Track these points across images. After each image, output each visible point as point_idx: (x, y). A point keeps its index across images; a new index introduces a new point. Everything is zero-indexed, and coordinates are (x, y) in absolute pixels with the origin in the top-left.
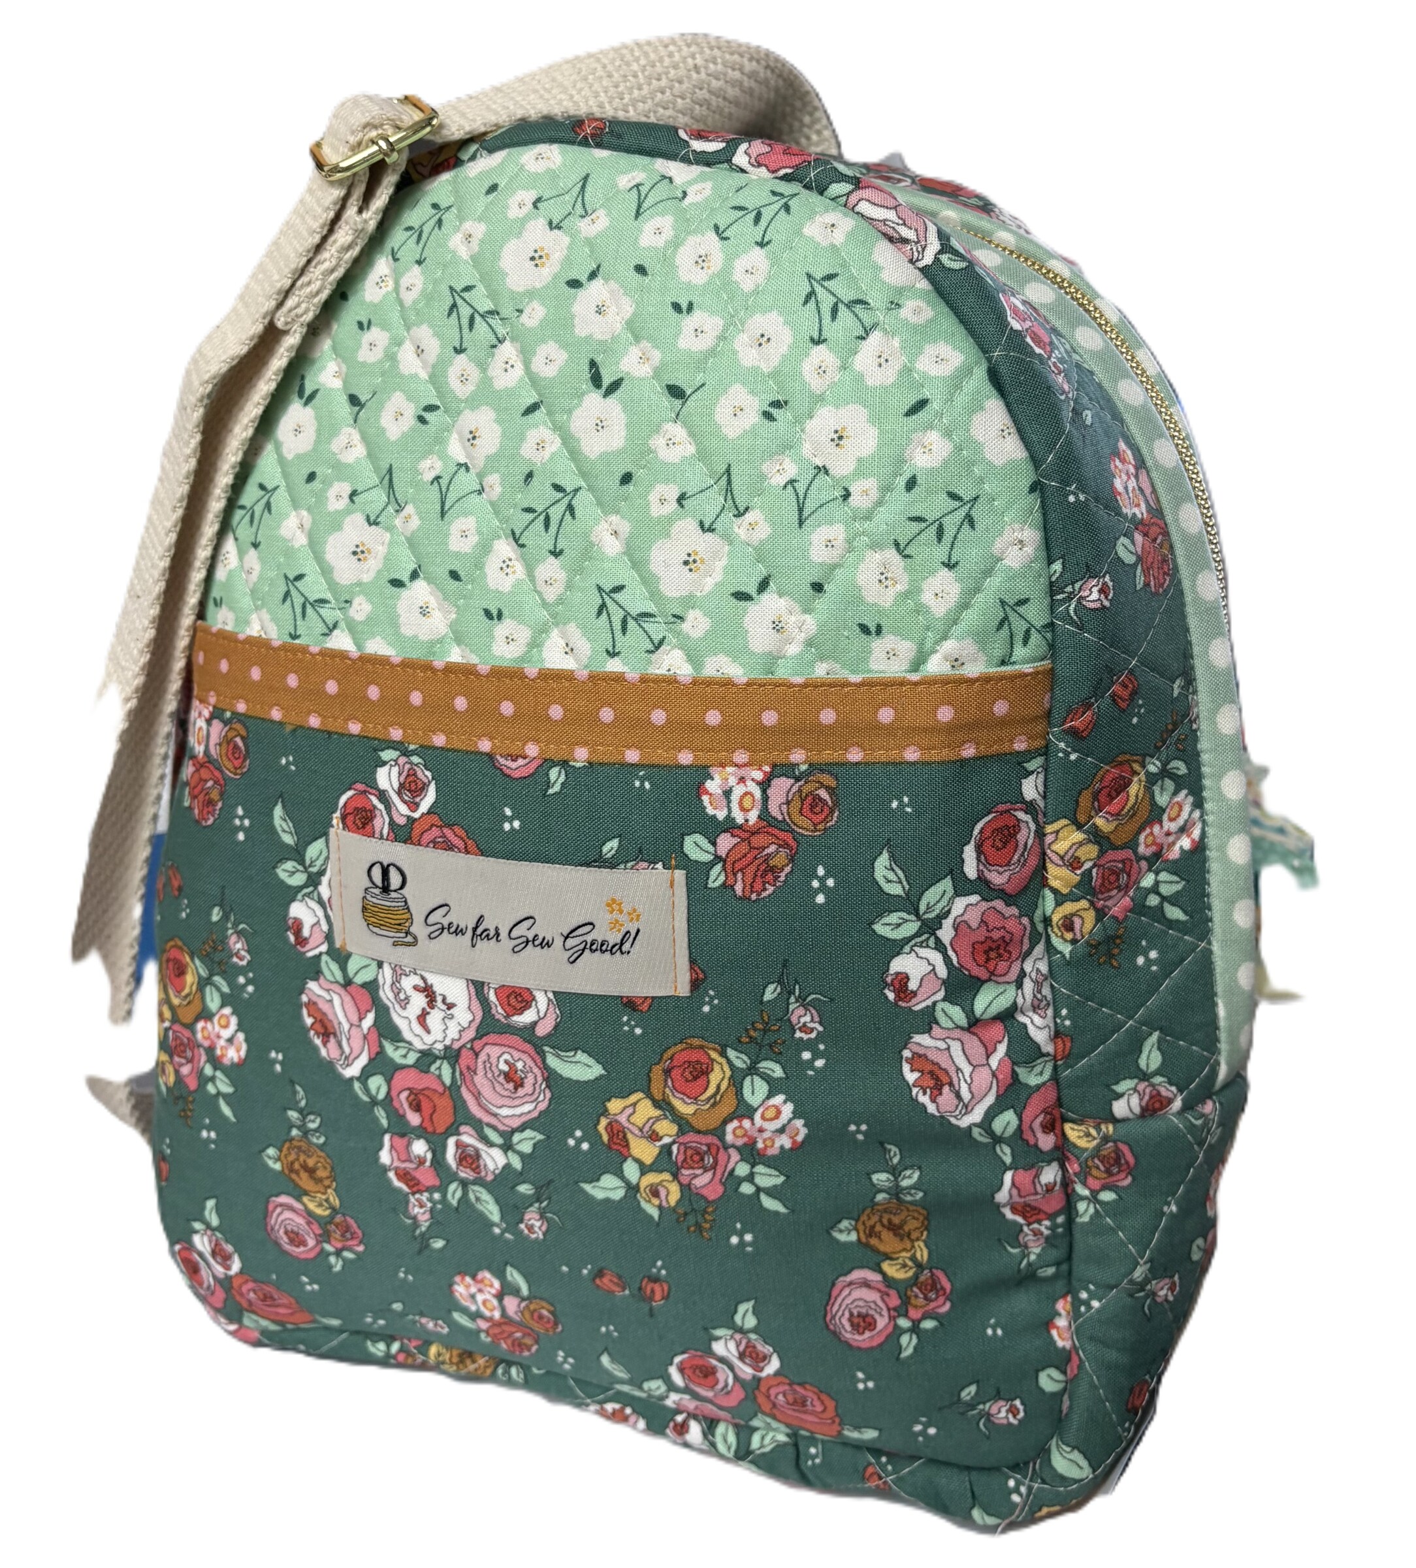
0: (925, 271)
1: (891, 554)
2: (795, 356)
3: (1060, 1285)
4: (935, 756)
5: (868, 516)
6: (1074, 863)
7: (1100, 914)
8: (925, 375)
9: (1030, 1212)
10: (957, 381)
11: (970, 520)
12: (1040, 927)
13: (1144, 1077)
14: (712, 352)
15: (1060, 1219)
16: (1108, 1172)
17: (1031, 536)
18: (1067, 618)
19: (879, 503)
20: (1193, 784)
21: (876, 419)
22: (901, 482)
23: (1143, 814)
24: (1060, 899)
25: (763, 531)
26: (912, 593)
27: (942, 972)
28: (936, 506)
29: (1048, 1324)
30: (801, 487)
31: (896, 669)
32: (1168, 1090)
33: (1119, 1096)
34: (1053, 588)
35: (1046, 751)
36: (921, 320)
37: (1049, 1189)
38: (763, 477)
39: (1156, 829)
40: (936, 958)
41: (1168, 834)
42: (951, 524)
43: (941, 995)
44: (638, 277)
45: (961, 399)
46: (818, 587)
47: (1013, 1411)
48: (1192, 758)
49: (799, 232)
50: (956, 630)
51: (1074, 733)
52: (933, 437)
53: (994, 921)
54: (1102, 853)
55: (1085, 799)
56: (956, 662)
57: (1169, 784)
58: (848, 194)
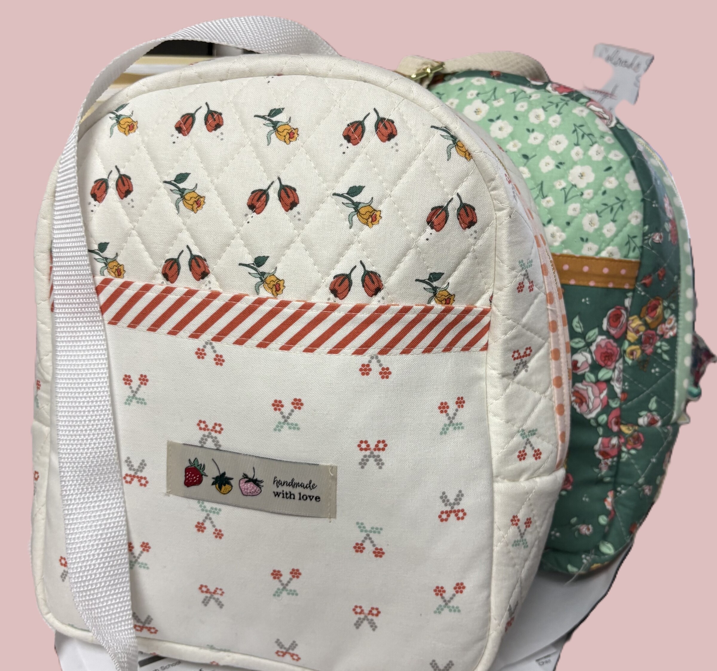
0: (612, 129)
1: (595, 215)
2: (568, 150)
3: (611, 486)
4: (600, 285)
5: (588, 202)
6: (637, 331)
7: (643, 351)
8: (611, 160)
9: (605, 454)
10: (621, 163)
11: (622, 207)
12: (622, 353)
13: (650, 411)
14: (539, 146)
15: (615, 459)
16: (635, 443)
17: (640, 215)
18: (648, 244)
19: (592, 198)
20: (676, 312)
21: (594, 171)
22: (600, 192)
23: (660, 320)
24: (631, 344)
25: (552, 203)
26: (600, 228)
27: (590, 361)
28: (611, 201)
29: (604, 499)
30: (567, 190)
31: (591, 254)
32: (657, 418)
33: (641, 416)
34: (644, 235)
35: (634, 290)
36: (610, 142)
37: (614, 446)
38: (553, 186)
39: (663, 326)
40: (588, 356)
41: (667, 329)
42: (616, 207)
43: (588, 370)
44: (515, 120)
45: (622, 169)
46: (568, 224)
47: (589, 529)
48: (677, 304)
49: (571, 112)
50: (612, 243)
51: (645, 285)
52: (613, 179)
53: (609, 346)
54: (646, 330)
55: (644, 309)
56: (611, 254)
57: (669, 311)
58: (587, 103)
